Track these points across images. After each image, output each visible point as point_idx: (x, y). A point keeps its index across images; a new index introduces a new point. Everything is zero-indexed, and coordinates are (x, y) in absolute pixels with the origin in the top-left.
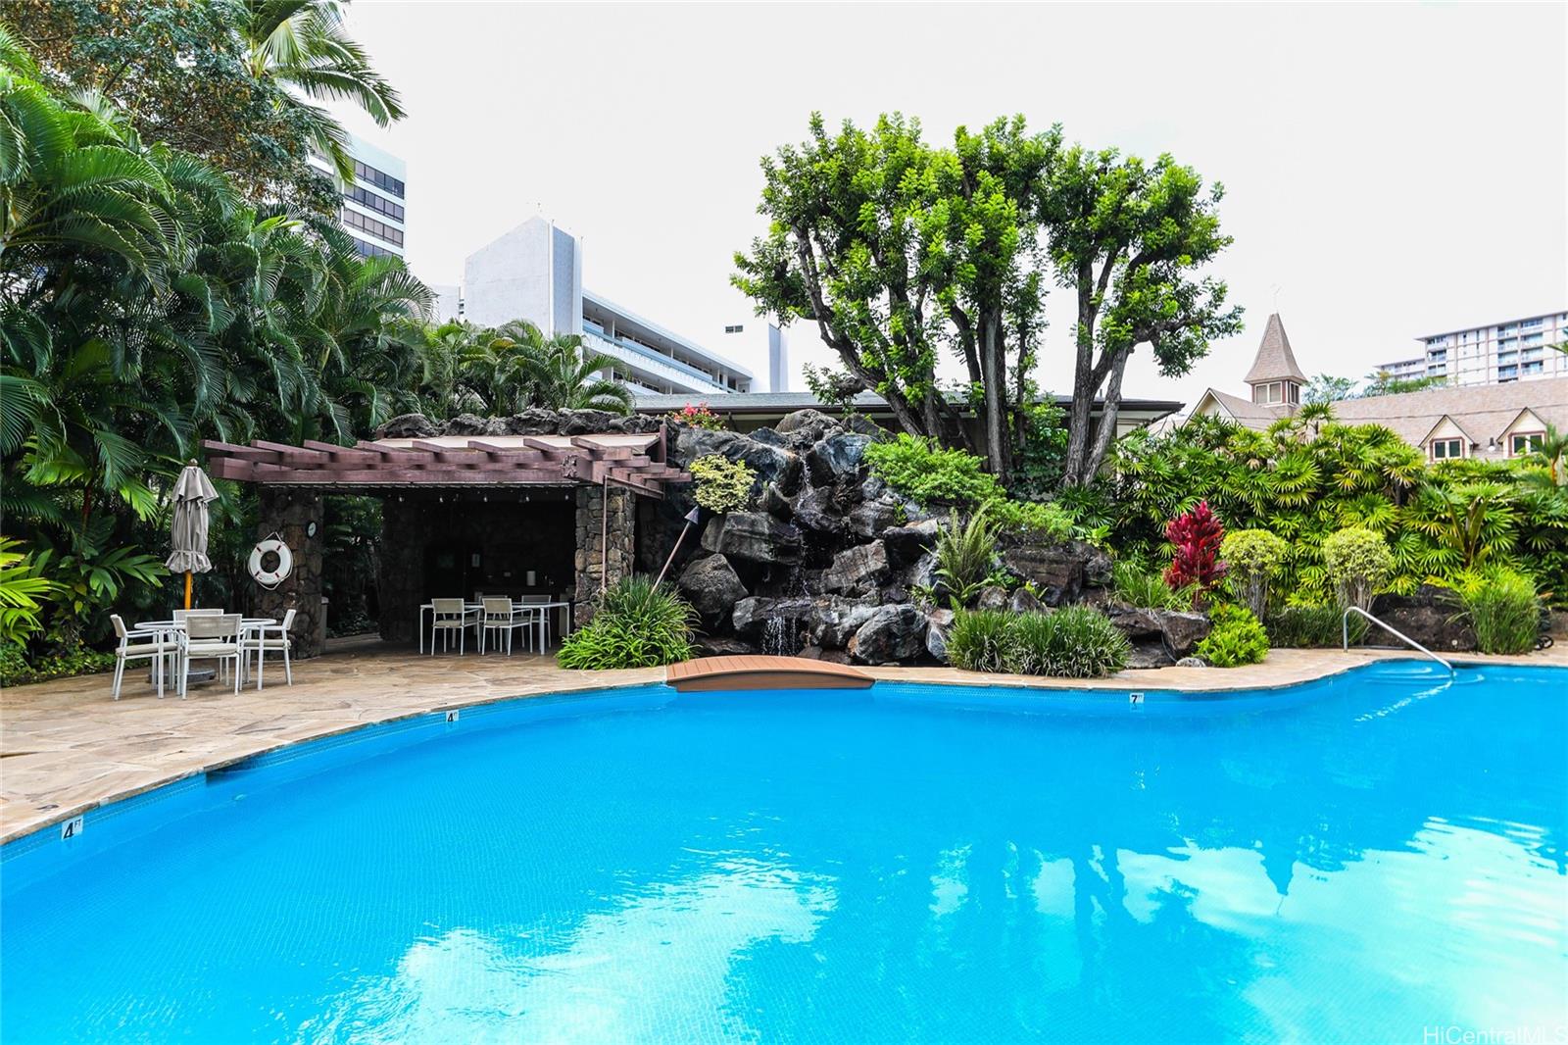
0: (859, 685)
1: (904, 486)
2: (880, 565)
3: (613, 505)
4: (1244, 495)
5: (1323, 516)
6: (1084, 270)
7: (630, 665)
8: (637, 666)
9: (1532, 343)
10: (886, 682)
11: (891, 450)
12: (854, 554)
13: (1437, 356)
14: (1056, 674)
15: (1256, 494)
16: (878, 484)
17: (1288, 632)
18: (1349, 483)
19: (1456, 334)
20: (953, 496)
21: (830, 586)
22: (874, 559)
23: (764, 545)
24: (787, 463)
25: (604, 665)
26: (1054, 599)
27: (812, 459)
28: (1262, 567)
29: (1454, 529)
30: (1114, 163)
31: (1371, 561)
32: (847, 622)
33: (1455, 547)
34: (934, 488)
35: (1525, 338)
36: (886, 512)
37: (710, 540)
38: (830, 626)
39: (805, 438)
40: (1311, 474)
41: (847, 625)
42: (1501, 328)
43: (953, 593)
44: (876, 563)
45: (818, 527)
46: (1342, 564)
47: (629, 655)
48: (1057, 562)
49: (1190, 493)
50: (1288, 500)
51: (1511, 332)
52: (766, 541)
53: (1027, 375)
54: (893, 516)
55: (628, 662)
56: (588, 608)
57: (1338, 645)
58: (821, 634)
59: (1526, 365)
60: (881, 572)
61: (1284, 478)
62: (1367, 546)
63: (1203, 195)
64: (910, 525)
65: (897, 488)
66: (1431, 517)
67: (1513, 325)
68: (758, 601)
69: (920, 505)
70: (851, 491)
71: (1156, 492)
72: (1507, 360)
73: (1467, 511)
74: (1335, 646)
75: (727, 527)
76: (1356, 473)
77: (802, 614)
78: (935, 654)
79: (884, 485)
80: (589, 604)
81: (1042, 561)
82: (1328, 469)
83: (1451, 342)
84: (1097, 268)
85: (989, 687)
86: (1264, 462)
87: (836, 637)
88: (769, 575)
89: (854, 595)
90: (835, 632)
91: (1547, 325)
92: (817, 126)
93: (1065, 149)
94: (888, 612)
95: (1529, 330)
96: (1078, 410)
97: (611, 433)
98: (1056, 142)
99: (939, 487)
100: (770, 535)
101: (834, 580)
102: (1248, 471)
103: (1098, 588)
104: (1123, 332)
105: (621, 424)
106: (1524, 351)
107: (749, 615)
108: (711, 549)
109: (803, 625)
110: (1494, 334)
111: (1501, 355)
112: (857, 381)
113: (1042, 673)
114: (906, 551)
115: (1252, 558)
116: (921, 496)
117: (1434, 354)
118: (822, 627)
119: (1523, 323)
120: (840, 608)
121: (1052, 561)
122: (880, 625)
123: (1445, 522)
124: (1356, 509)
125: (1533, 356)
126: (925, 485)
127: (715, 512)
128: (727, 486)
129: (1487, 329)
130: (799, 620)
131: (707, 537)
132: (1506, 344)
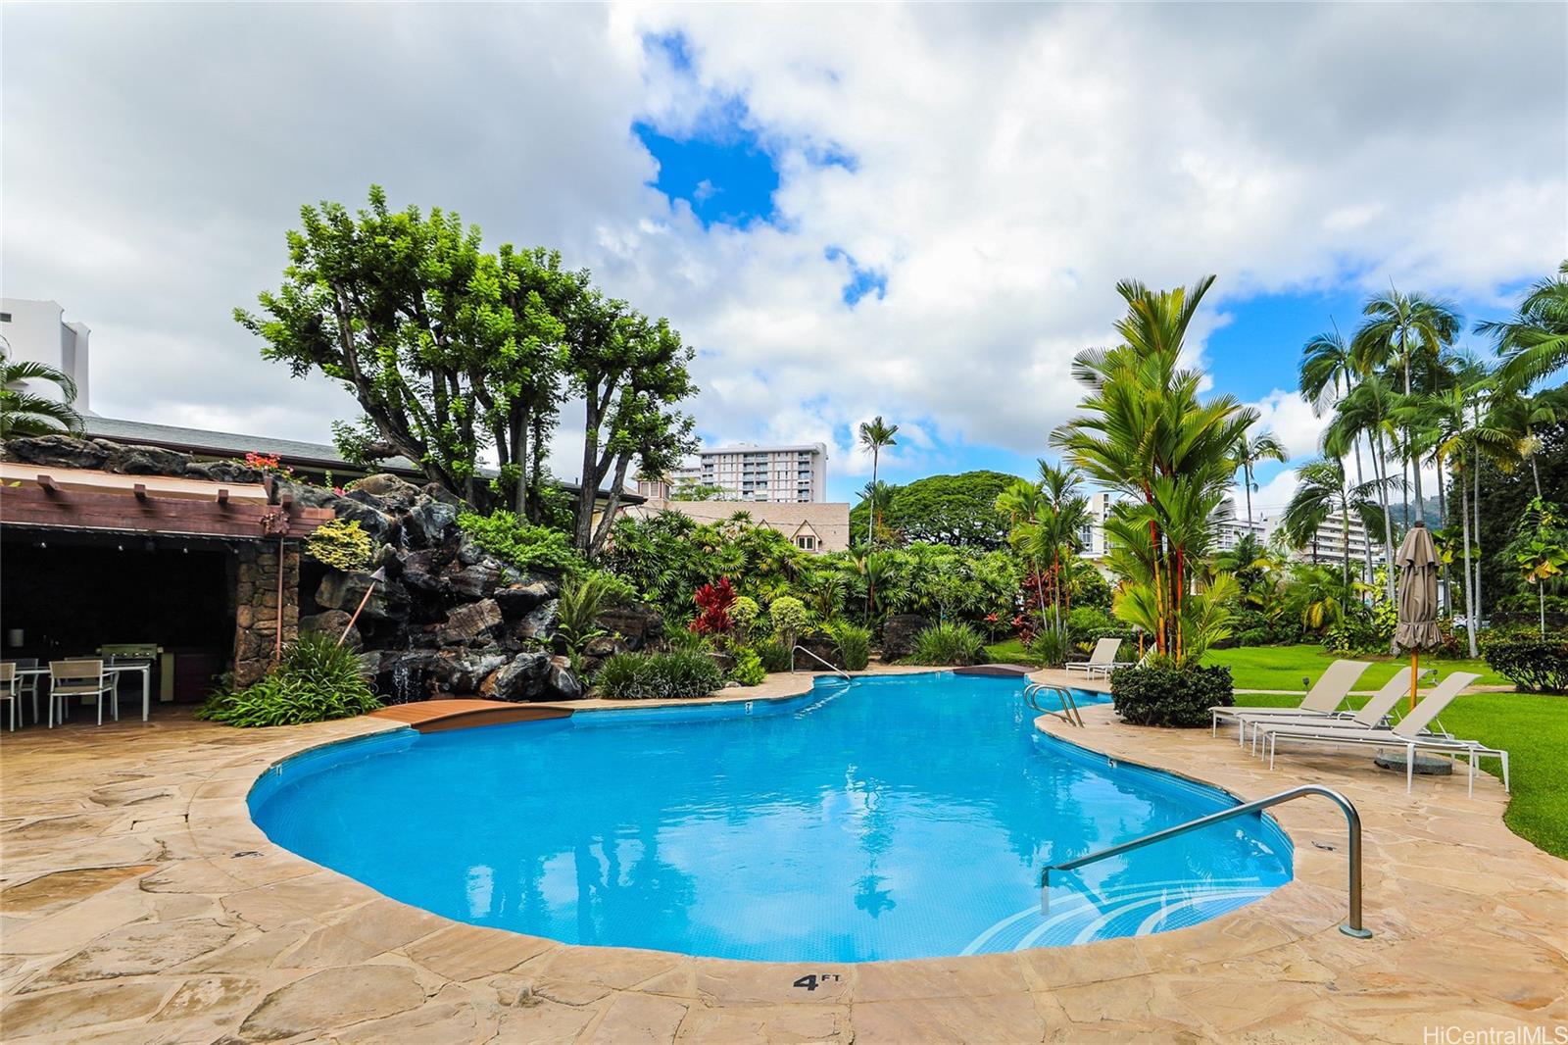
0: (553, 715)
1: (507, 554)
2: (497, 621)
3: (290, 562)
4: (703, 571)
5: (749, 587)
6: (592, 386)
7: (328, 718)
8: (338, 717)
9: (762, 469)
10: (583, 711)
11: (491, 523)
12: (470, 611)
13: (708, 469)
14: (687, 696)
15: (711, 571)
16: (478, 551)
17: (774, 663)
18: (764, 567)
19: (720, 455)
20: (552, 565)
21: (450, 639)
22: (489, 614)
23: (380, 602)
24: (390, 525)
25: (302, 720)
26: (633, 645)
27: (409, 522)
28: (747, 621)
29: (819, 598)
30: (624, 313)
31: (798, 618)
32: (481, 670)
33: (820, 608)
34: (534, 557)
35: (758, 464)
36: (493, 575)
37: (326, 596)
38: (465, 673)
39: (402, 503)
40: (742, 560)
41: (481, 672)
42: (746, 455)
43: (569, 643)
44: (493, 619)
45: (423, 586)
46: (783, 619)
47: (330, 708)
48: (631, 618)
49: (669, 568)
50: (729, 575)
51: (751, 459)
52: (382, 599)
53: (541, 463)
54: (498, 579)
55: (328, 715)
56: (257, 665)
57: (788, 670)
58: (456, 681)
59: (758, 483)
60: (497, 626)
61: (726, 560)
62: (796, 608)
63: (679, 353)
64: (514, 588)
65: (498, 554)
66: (807, 590)
67: (752, 454)
68: (382, 654)
69: (521, 571)
70: (441, 554)
71: (646, 566)
72: (748, 478)
73: (825, 588)
74: (785, 671)
75: (350, 584)
76: (769, 560)
77: (427, 665)
78: (566, 690)
79: (484, 551)
80: (257, 661)
81: (620, 617)
82: (753, 555)
83: (716, 459)
84: (602, 388)
85: (615, 709)
86: (713, 548)
87: (471, 682)
88: (373, 630)
89: (477, 646)
90: (470, 679)
91: (770, 458)
92: (378, 200)
93: (588, 289)
94: (525, 660)
95: (761, 460)
96: (586, 497)
97: (188, 478)
98: (583, 282)
99: (538, 557)
100: (386, 593)
101: (453, 634)
102: (705, 554)
103: (656, 636)
104: (631, 444)
105: (206, 469)
106: (757, 473)
107: (375, 668)
108: (327, 605)
109: (427, 675)
110: (741, 459)
111: (745, 474)
112: (391, 447)
113: (677, 696)
114: (517, 609)
115: (742, 615)
116: (524, 563)
117: (706, 466)
118: (458, 675)
119: (757, 454)
120: (470, 658)
121: (627, 618)
122: (519, 670)
123: (815, 593)
124: (769, 583)
125: (762, 478)
126: (524, 554)
127: (338, 569)
128: (347, 545)
129: (738, 454)
130: (424, 670)
131: (322, 593)
132: (748, 467)
